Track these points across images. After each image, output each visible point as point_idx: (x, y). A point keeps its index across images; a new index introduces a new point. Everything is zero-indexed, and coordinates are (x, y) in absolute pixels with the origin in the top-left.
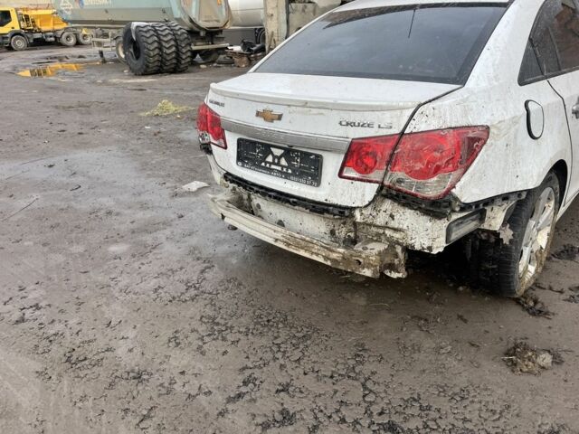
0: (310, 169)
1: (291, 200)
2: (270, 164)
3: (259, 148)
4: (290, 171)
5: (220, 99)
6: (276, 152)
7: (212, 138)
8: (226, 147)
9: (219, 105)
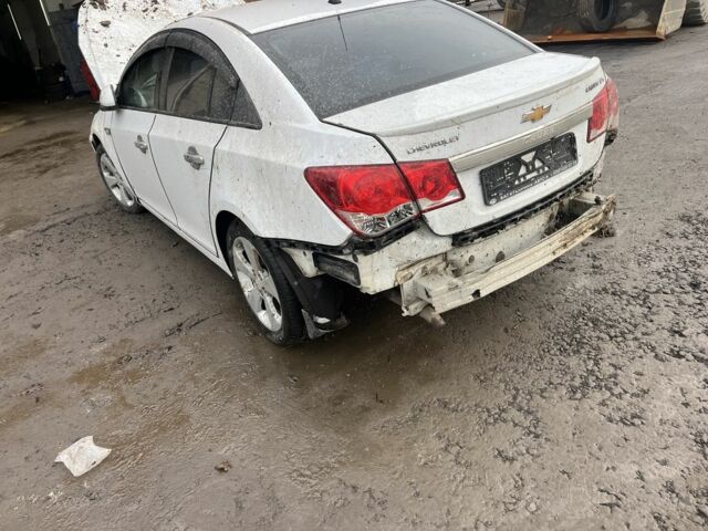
0: (563, 152)
2: (524, 176)
3: (506, 167)
4: (547, 169)
5: (445, 134)
6: (527, 158)
7: (425, 203)
8: (463, 196)
9: (444, 143)
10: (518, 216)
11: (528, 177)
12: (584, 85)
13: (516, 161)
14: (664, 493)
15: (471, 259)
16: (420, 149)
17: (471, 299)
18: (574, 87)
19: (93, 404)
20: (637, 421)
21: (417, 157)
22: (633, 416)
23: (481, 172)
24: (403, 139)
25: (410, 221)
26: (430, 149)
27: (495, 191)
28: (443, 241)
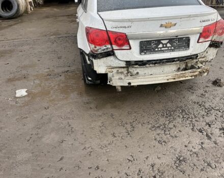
0: (183, 44)
1: (175, 60)
2: (161, 48)
3: (153, 43)
4: (173, 48)
5: (126, 24)
6: (164, 42)
7: (115, 47)
8: (130, 49)
9: (125, 27)
10: (154, 62)
11: (163, 49)
12: (199, 19)
13: (159, 42)
14: (149, 166)
15: (138, 73)
16: (116, 28)
17: (127, 85)
18: (191, 19)
19: (34, 83)
20: (163, 143)
21: (114, 30)
22: (164, 142)
23: (141, 42)
24: (111, 22)
25: (109, 52)
26: (120, 28)
27: (145, 50)
28: (122, 62)
